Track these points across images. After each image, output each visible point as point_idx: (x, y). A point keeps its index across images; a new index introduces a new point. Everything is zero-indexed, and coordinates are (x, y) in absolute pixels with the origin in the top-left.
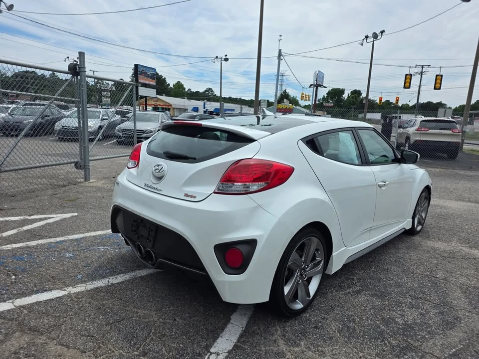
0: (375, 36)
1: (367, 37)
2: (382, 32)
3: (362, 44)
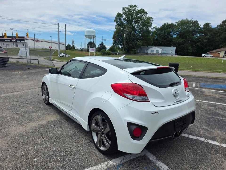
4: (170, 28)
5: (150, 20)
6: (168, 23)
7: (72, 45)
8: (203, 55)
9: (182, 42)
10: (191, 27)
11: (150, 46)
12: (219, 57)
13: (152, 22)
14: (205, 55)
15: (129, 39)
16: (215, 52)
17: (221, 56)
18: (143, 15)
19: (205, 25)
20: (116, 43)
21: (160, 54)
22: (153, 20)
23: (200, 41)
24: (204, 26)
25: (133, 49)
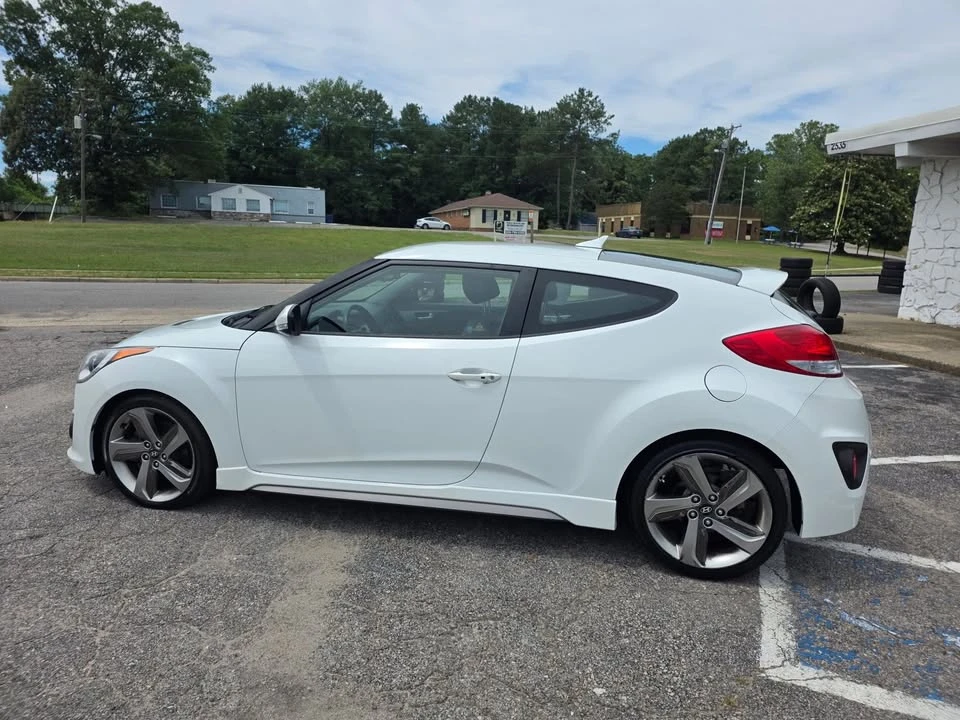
4: (281, 108)
5: (200, 63)
6: (270, 87)
8: (421, 221)
9: (339, 170)
10: (361, 113)
11: (214, 182)
12: (467, 229)
13: (209, 75)
14: (426, 222)
15: (104, 143)
16: (454, 212)
17: (473, 225)
18: (158, 36)
19: (404, 109)
20: (24, 158)
21: (267, 215)
22: (211, 64)
23: (398, 171)
24: (404, 113)
25: (133, 193)
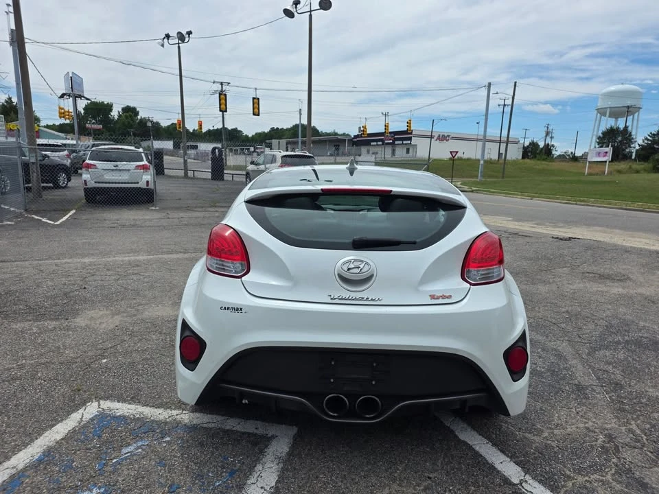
0: (181, 37)
1: (168, 36)
2: (189, 33)
3: (163, 45)
7: (542, 144)
